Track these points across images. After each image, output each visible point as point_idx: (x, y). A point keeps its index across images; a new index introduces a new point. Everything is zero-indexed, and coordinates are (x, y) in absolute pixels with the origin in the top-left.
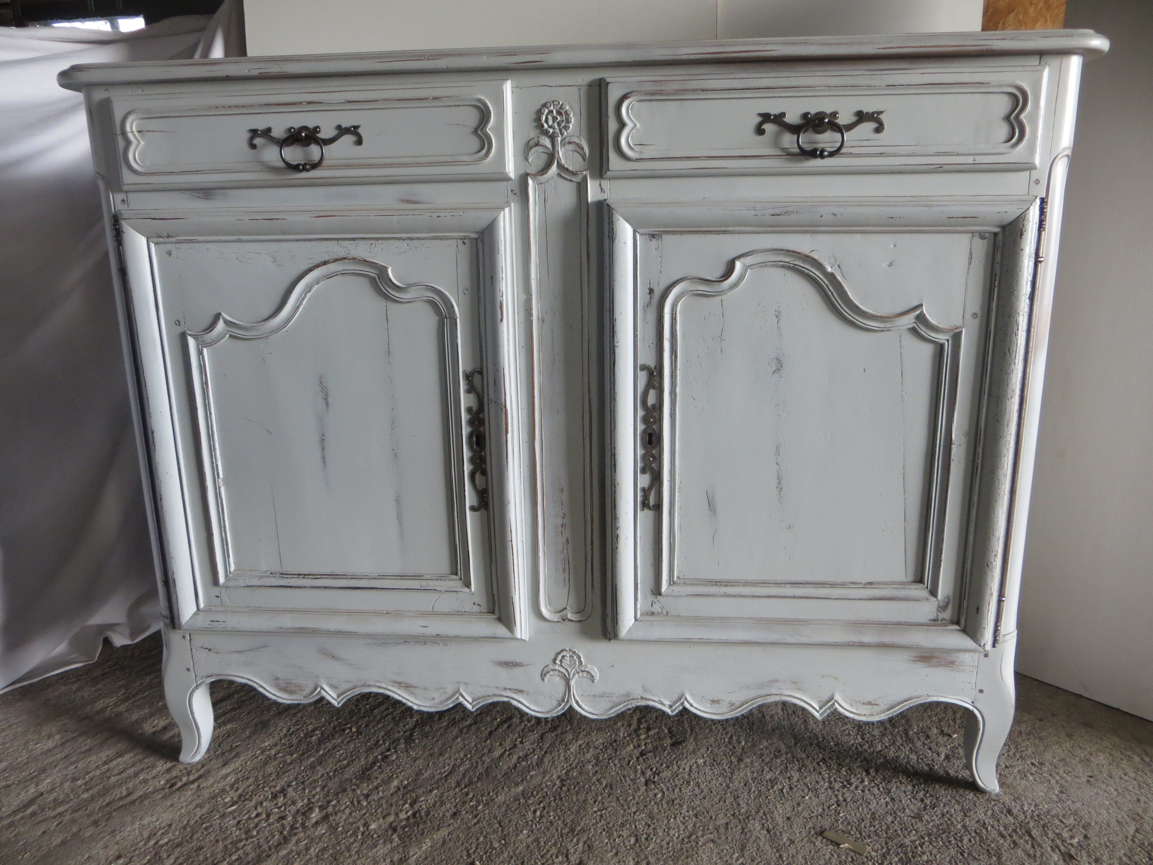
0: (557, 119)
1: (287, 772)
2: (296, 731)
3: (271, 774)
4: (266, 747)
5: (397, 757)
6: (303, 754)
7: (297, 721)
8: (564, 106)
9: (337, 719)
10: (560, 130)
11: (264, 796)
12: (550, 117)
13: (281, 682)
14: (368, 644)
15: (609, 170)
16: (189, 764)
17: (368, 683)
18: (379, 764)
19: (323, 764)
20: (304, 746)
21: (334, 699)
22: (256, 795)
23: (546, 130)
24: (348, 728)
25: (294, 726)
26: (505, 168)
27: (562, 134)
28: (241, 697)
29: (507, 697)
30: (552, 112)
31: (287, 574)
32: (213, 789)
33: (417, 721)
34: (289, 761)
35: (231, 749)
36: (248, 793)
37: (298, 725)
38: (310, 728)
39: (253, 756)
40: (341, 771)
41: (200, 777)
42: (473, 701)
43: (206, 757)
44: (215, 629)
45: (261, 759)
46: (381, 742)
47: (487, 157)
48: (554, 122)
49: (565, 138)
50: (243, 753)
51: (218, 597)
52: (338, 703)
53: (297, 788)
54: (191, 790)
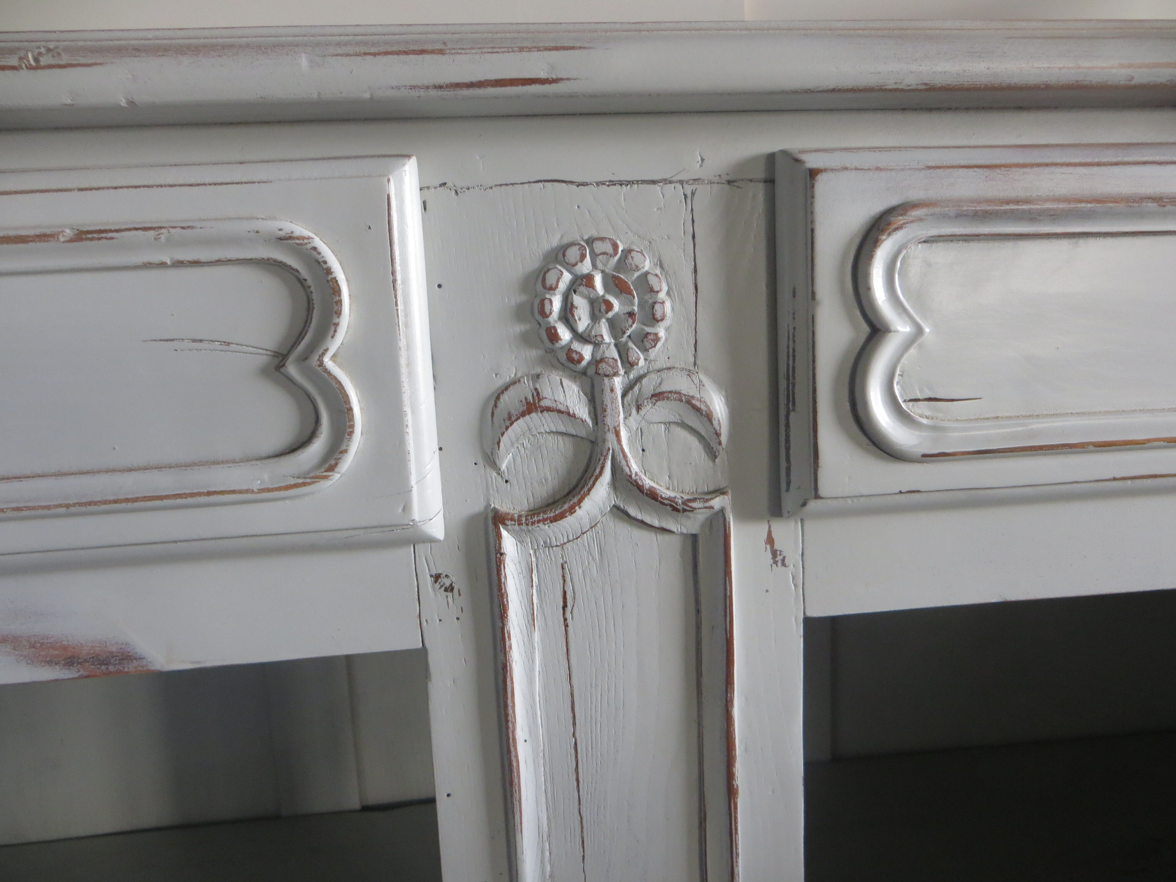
0: (609, 306)
8: (636, 258)
10: (623, 351)
12: (580, 302)
15: (817, 497)
23: (569, 351)
26: (407, 508)
27: (629, 365)
30: (588, 280)
47: (332, 468)
48: (594, 317)
49: (639, 379)
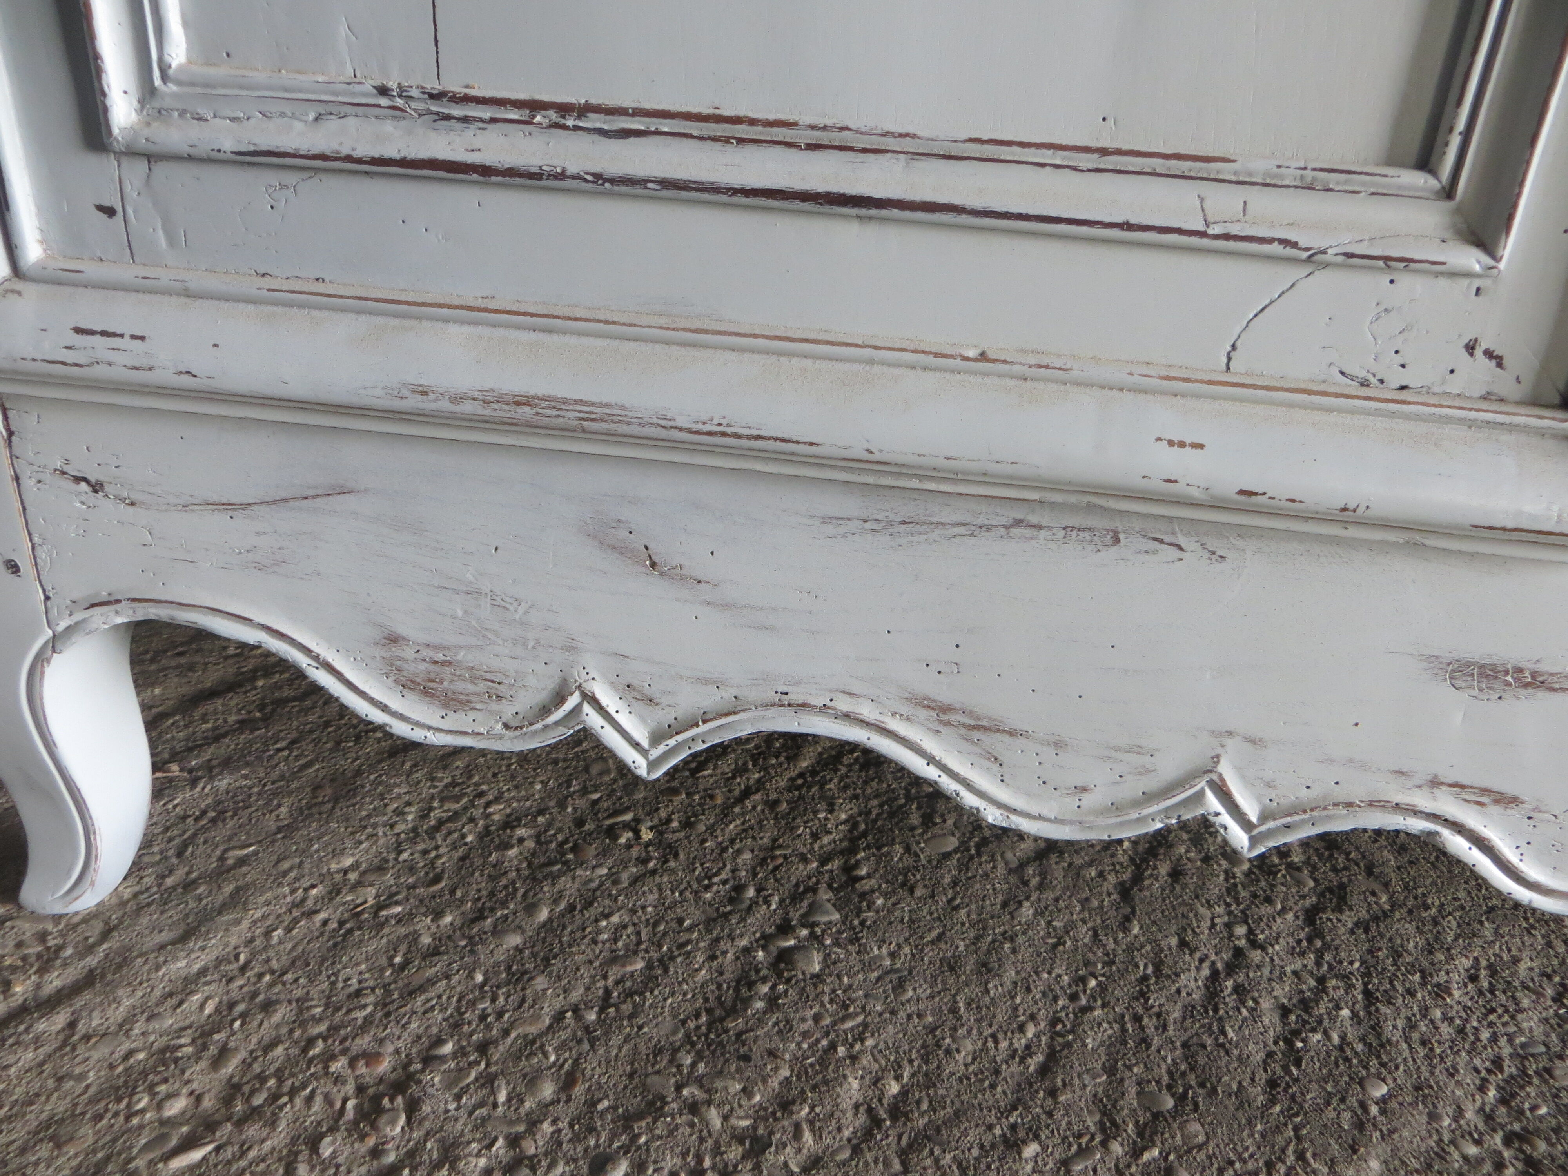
1: (422, 989)
2: (449, 819)
3: (358, 993)
4: (346, 872)
5: (828, 962)
6: (480, 916)
7: (454, 784)
9: (584, 791)
11: (328, 1100)
13: (408, 653)
14: (827, 520)
16: (57, 918)
17: (796, 696)
18: (765, 989)
19: (557, 964)
20: (479, 883)
21: (636, 745)
22: (293, 1093)
24: (626, 826)
25: (442, 800)
28: (277, 687)
29: (1434, 817)
31: (467, 99)
32: (126, 1046)
33: (852, 822)
34: (426, 940)
35: (221, 872)
36: (262, 1079)
37: (457, 798)
38: (497, 812)
39: (295, 905)
40: (627, 1008)
41: (89, 980)
42: (1264, 817)
43: (127, 894)
44: (99, 371)
45: (325, 923)
46: (751, 893)
50: (262, 890)
51: (110, 212)
52: (652, 765)
53: (461, 1072)
54: (37, 1042)
